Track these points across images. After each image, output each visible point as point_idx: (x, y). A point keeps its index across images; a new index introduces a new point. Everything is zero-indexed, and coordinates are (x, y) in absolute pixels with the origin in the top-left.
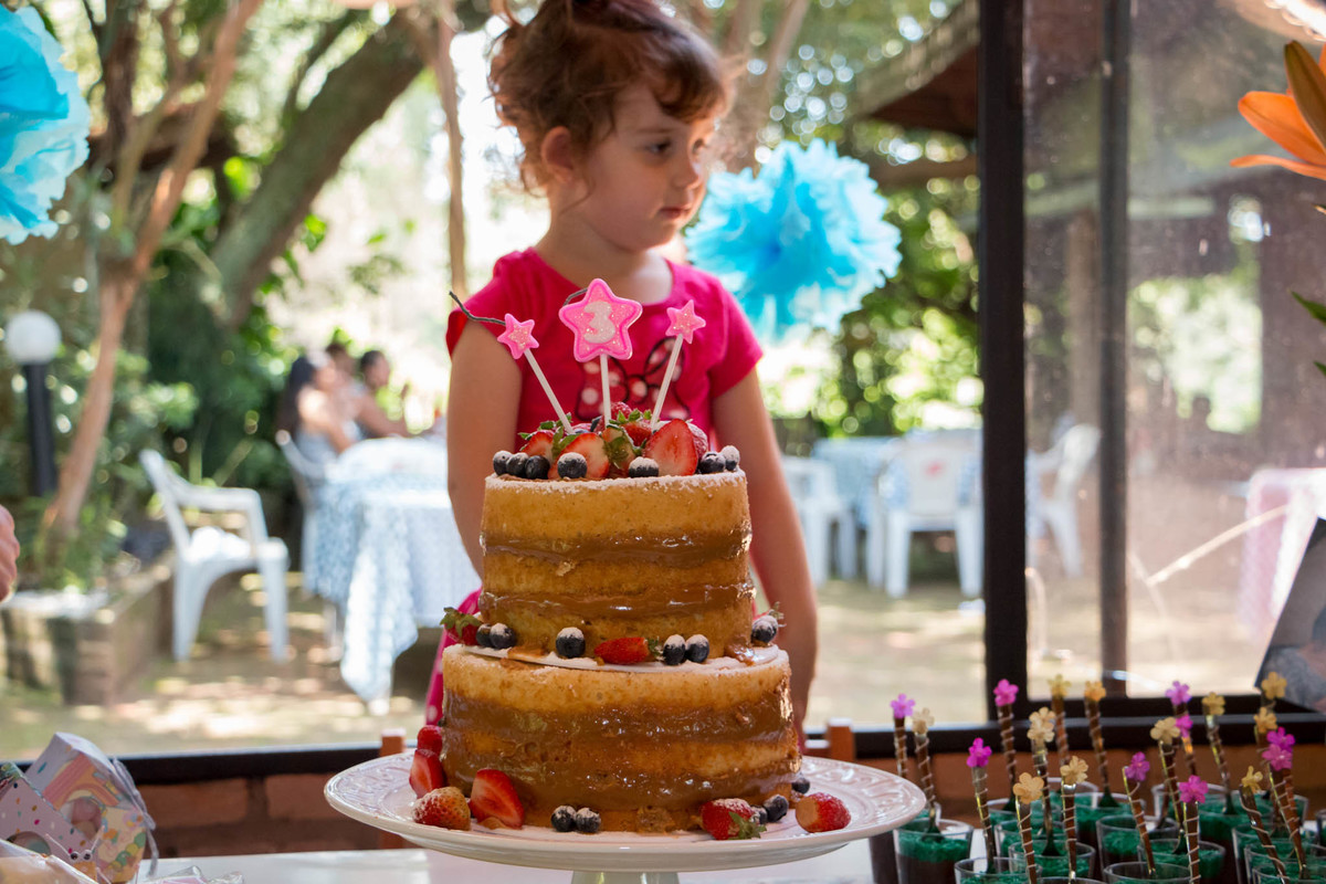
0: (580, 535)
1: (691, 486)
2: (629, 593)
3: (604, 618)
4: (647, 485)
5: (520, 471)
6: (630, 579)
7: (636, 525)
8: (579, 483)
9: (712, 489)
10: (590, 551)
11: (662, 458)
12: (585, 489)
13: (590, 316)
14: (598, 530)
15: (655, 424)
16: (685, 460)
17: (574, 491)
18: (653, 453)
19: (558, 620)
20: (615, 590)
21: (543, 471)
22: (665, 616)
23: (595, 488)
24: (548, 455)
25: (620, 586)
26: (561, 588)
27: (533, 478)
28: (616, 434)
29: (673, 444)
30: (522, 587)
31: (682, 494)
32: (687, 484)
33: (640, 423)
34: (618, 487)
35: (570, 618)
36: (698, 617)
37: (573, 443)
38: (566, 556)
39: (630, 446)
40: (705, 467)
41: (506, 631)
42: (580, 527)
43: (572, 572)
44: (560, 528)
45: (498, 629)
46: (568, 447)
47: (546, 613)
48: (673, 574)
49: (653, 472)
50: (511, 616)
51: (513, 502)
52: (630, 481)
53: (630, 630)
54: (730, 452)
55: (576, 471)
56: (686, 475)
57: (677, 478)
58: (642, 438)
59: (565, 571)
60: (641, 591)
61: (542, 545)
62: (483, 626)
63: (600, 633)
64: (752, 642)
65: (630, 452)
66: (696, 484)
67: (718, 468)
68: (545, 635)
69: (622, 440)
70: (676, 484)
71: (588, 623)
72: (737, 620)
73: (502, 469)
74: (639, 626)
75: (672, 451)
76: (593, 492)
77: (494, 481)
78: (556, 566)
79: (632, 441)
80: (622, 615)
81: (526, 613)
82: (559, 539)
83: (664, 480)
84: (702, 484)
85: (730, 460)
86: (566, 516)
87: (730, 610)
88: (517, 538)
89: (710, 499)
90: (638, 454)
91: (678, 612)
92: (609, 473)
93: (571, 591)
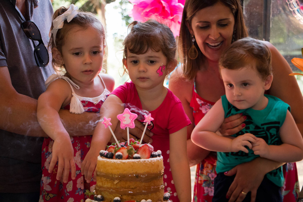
0: (120, 174)
1: (148, 162)
2: (132, 189)
3: (126, 195)
4: (137, 162)
5: (106, 156)
6: (132, 185)
7: (134, 171)
8: (121, 160)
9: (154, 162)
10: (123, 178)
11: (142, 154)
12: (122, 162)
13: (125, 117)
14: (125, 173)
15: (141, 145)
16: (147, 155)
17: (119, 163)
18: (140, 153)
19: (114, 195)
20: (129, 188)
21: (111, 156)
22: (141, 194)
23: (124, 162)
24: (113, 152)
25: (130, 187)
26: (115, 187)
27: (109, 158)
28: (130, 148)
29: (145, 151)
30: (106, 186)
31: (146, 164)
32: (147, 161)
33: (137, 145)
34: (130, 162)
35: (117, 194)
36: (150, 195)
37: (119, 150)
38: (117, 179)
39: (134, 151)
40: (153, 156)
41: (101, 197)
42: (121, 172)
43: (118, 183)
44: (115, 171)
45: (99, 196)
46: (118, 151)
47: (111, 193)
48: (143, 184)
49: (139, 158)
50: (103, 193)
51: (104, 164)
52: (133, 160)
53: (132, 198)
54: (159, 152)
55: (120, 157)
56: (148, 158)
57: (145, 159)
58: (137, 148)
59: (116, 182)
60: (135, 188)
61: (111, 176)
62: (95, 195)
63: (125, 199)
64: (163, 200)
65: (133, 152)
66: (150, 161)
67: (155, 156)
68: (111, 198)
69: (132, 149)
70: (145, 161)
71: (121, 196)
72: (160, 195)
73: (102, 155)
74: (134, 197)
75: (144, 152)
76: (124, 163)
77: (100, 158)
78: (114, 181)
79: (134, 149)
80: (130, 194)
81: (106, 192)
82: (115, 174)
83: (142, 160)
84: (151, 161)
85: (159, 154)
86: (117, 169)
87: (158, 193)
88: (104, 173)
89: (153, 165)
90: (136, 153)
91: (144, 194)
92: (128, 158)
93: (118, 187)
